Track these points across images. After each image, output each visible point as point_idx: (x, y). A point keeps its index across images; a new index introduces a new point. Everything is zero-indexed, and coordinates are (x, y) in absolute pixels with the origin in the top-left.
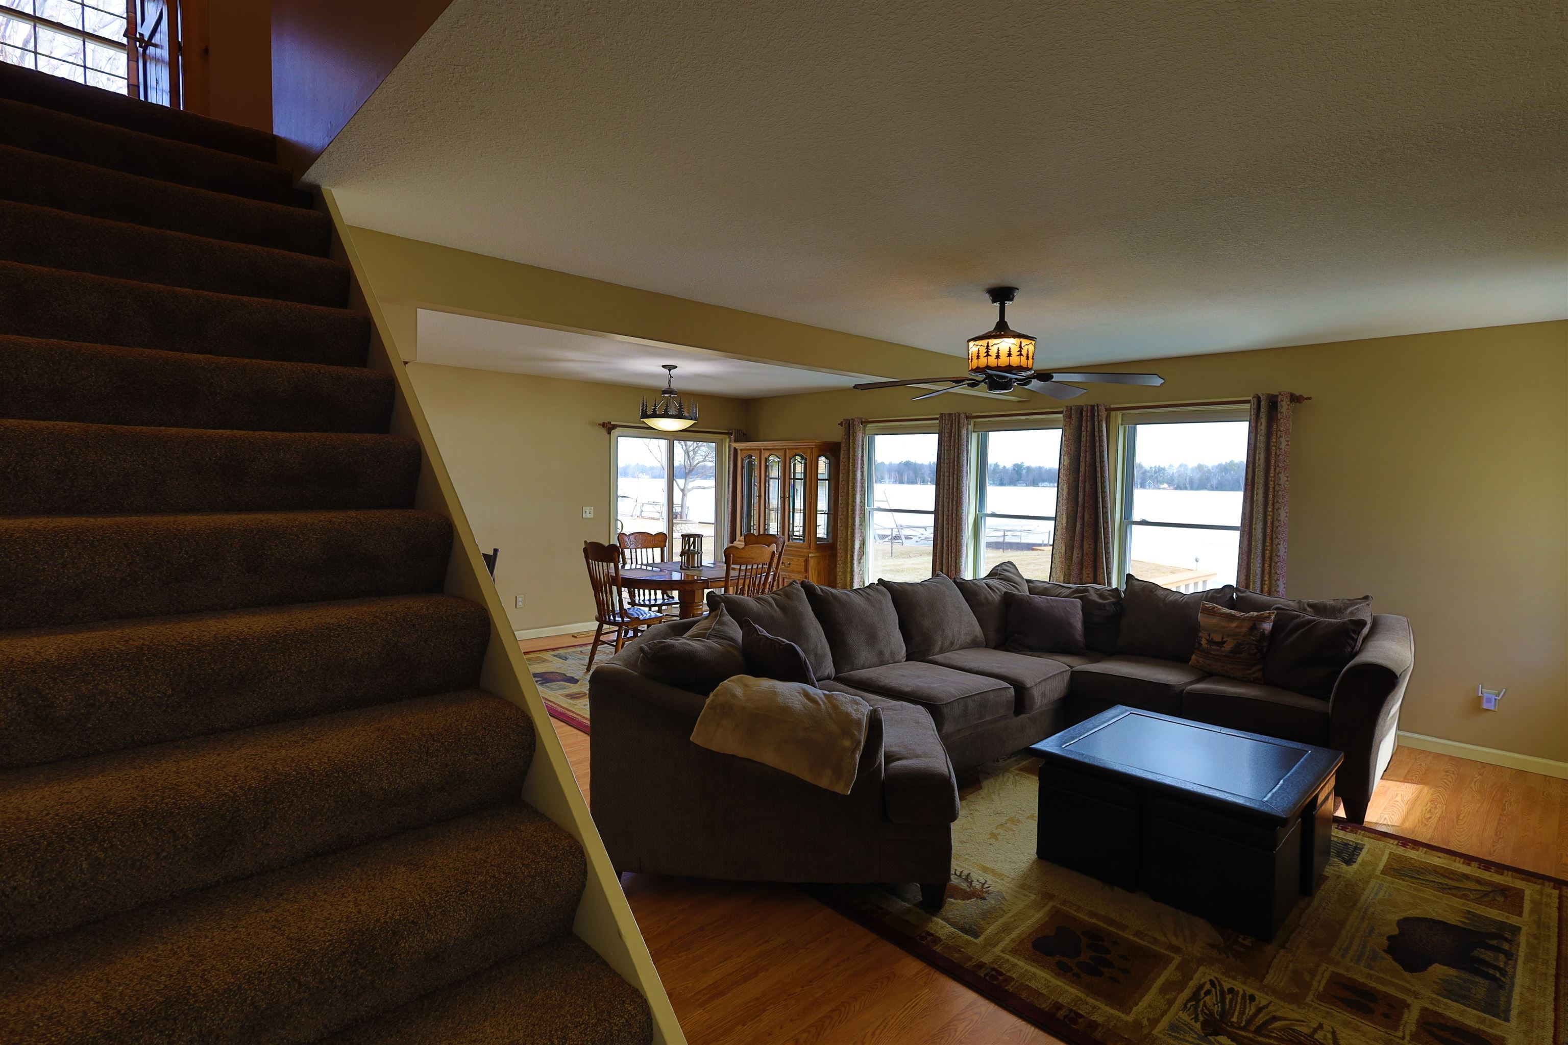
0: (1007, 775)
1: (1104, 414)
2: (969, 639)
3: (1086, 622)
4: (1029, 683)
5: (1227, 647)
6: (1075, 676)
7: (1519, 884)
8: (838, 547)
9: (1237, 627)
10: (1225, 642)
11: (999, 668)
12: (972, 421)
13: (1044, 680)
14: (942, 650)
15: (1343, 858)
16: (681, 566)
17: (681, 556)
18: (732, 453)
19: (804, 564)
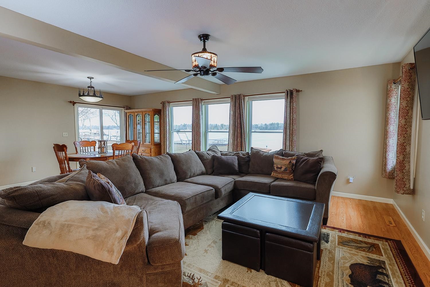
0: (213, 221)
1: (242, 97)
2: (200, 172)
3: (239, 164)
4: (220, 187)
5: (283, 169)
6: (235, 182)
7: (376, 242)
8: (162, 144)
9: (285, 162)
10: (282, 167)
11: (210, 182)
12: (203, 101)
13: (225, 185)
14: (190, 177)
15: (325, 240)
16: (99, 152)
17: (98, 148)
18: (125, 114)
19: (150, 150)
